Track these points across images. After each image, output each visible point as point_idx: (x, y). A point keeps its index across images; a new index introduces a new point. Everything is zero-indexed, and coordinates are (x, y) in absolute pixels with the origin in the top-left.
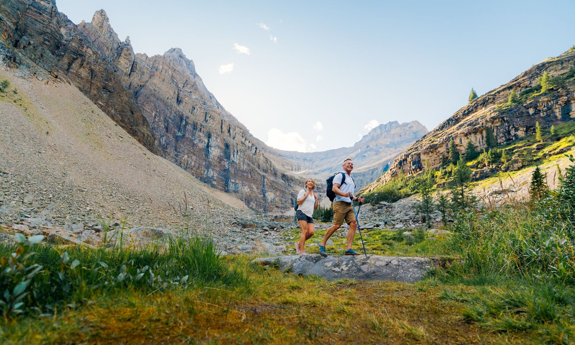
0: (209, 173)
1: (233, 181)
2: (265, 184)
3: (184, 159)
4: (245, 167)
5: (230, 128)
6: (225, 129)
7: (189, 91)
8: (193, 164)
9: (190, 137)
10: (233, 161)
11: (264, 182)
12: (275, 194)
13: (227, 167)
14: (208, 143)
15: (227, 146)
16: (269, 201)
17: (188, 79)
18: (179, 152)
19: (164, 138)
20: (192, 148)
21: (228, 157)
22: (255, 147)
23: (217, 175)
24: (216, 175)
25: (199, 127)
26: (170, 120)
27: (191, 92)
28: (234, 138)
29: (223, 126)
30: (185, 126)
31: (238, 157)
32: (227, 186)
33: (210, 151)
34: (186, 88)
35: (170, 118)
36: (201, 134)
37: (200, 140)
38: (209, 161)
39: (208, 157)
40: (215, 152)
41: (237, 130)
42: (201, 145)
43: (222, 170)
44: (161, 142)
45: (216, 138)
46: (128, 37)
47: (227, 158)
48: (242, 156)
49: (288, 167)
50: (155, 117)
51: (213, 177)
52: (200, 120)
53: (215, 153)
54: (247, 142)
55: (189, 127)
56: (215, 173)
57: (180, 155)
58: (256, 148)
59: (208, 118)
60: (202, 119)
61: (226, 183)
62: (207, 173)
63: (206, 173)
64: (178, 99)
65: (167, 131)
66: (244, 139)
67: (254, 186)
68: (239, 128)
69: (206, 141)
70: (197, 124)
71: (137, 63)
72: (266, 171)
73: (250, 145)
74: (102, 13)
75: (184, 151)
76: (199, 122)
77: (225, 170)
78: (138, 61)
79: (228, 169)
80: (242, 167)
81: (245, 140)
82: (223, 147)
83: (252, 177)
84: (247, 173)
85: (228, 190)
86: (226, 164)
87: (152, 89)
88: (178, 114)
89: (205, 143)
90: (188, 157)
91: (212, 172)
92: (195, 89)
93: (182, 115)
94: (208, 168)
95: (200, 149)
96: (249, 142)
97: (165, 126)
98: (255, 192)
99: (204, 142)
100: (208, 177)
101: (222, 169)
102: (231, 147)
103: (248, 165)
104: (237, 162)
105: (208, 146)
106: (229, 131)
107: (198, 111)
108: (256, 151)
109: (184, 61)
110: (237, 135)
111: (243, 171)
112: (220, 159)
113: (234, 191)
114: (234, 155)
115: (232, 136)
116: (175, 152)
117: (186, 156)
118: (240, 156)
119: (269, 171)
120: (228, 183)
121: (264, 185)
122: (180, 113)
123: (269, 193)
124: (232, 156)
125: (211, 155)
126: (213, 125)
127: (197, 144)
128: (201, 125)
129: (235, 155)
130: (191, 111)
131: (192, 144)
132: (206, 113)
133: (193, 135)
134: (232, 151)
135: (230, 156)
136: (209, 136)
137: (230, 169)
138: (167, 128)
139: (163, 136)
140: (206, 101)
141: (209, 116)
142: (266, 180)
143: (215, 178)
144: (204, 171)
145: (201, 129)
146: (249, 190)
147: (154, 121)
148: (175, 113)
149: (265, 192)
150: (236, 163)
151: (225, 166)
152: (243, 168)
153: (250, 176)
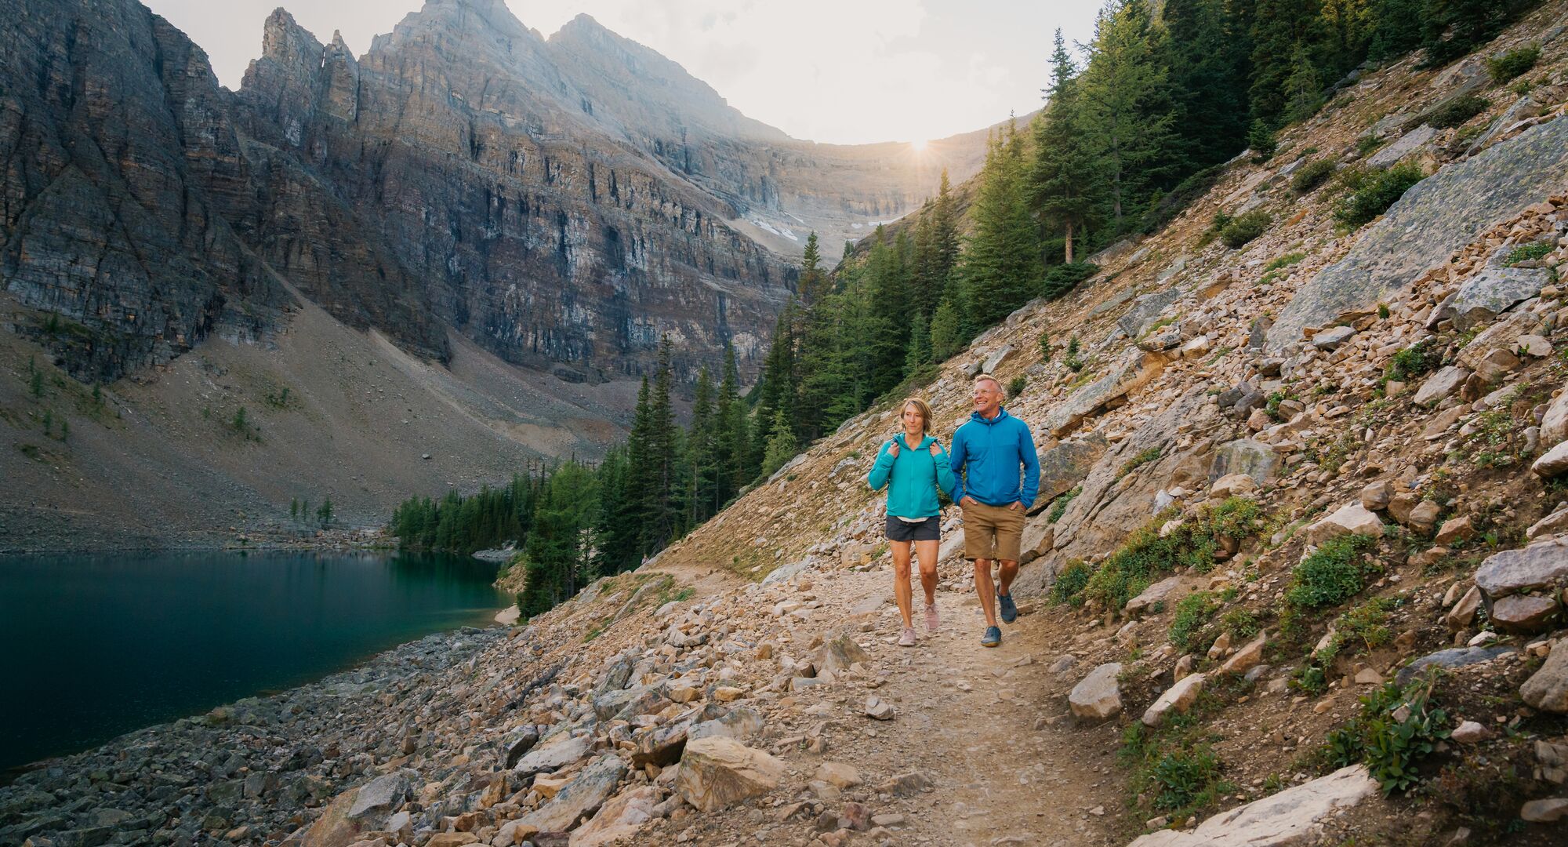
0: (573, 314)
1: (639, 321)
2: (728, 313)
3: (510, 296)
4: (668, 279)
5: (614, 181)
6: (602, 185)
7: (497, 112)
8: (532, 299)
9: (515, 235)
10: (635, 269)
11: (722, 308)
12: (756, 335)
13: (620, 289)
14: (562, 239)
15: (612, 234)
16: (743, 356)
17: (489, 75)
18: (495, 281)
19: (456, 258)
20: (523, 263)
21: (618, 263)
22: (694, 214)
23: (593, 314)
24: (591, 315)
25: (532, 202)
26: (462, 209)
27: (501, 112)
28: (629, 207)
29: (596, 180)
30: (499, 213)
31: (646, 256)
32: (626, 338)
33: (569, 257)
34: (487, 105)
35: (461, 203)
36: (542, 221)
37: (540, 237)
38: (571, 286)
39: (566, 276)
40: (582, 258)
41: (636, 180)
42: (546, 249)
43: (607, 301)
44: (452, 268)
45: (581, 221)
46: (337, 32)
47: (615, 266)
48: (656, 249)
49: (862, 206)
50: (427, 218)
51: (586, 320)
52: (533, 184)
53: (583, 262)
54: (669, 205)
55: (510, 212)
56: (589, 312)
57: (498, 288)
58: (698, 215)
59: (553, 172)
60: (539, 178)
61: (620, 331)
62: (570, 316)
63: (566, 316)
64: (472, 142)
65: (460, 239)
66: (657, 203)
67: (696, 326)
68: (639, 176)
69: (556, 235)
70: (526, 197)
71: (366, 84)
72: (732, 273)
73: (679, 211)
74: (280, 19)
75: (505, 277)
76: (531, 190)
77: (615, 297)
78: (367, 78)
79: (624, 293)
80: (660, 279)
81: (663, 202)
82: (601, 239)
83: (688, 302)
84: (674, 293)
85: (628, 347)
86: (614, 279)
87: (409, 145)
88: (478, 186)
89: (554, 241)
90: (518, 286)
91: (581, 312)
92: (509, 102)
93: (489, 184)
94: (569, 302)
95: (545, 260)
96: (675, 205)
97: (453, 231)
98: (699, 340)
99: (551, 240)
100: (573, 325)
101: (606, 295)
102: (624, 232)
103: (675, 271)
104: (646, 269)
105: (563, 247)
106: (614, 192)
107: (527, 160)
108: (698, 224)
109: (474, 17)
110: (636, 194)
111: (663, 291)
112: (598, 273)
113: (645, 346)
114: (634, 253)
115: (623, 204)
116: (485, 283)
117: (513, 287)
118: (651, 252)
119: (744, 270)
120: (627, 330)
121: (723, 318)
122: (484, 182)
123: (741, 336)
124: (629, 257)
125: (573, 269)
126: (571, 186)
127: (534, 248)
128: (538, 198)
129: (638, 252)
130: (508, 166)
131: (522, 250)
132: (547, 160)
133: (522, 228)
134: (627, 243)
135: (622, 259)
136: (562, 220)
137: (629, 292)
138: (458, 233)
139: (453, 255)
140: (543, 124)
141: (556, 165)
142: (728, 302)
143: (591, 324)
144: (562, 312)
145: (538, 208)
146: (683, 337)
147: (427, 230)
148: (471, 186)
149: (730, 336)
150: (642, 272)
151: (613, 287)
152: (663, 282)
153: (682, 300)
